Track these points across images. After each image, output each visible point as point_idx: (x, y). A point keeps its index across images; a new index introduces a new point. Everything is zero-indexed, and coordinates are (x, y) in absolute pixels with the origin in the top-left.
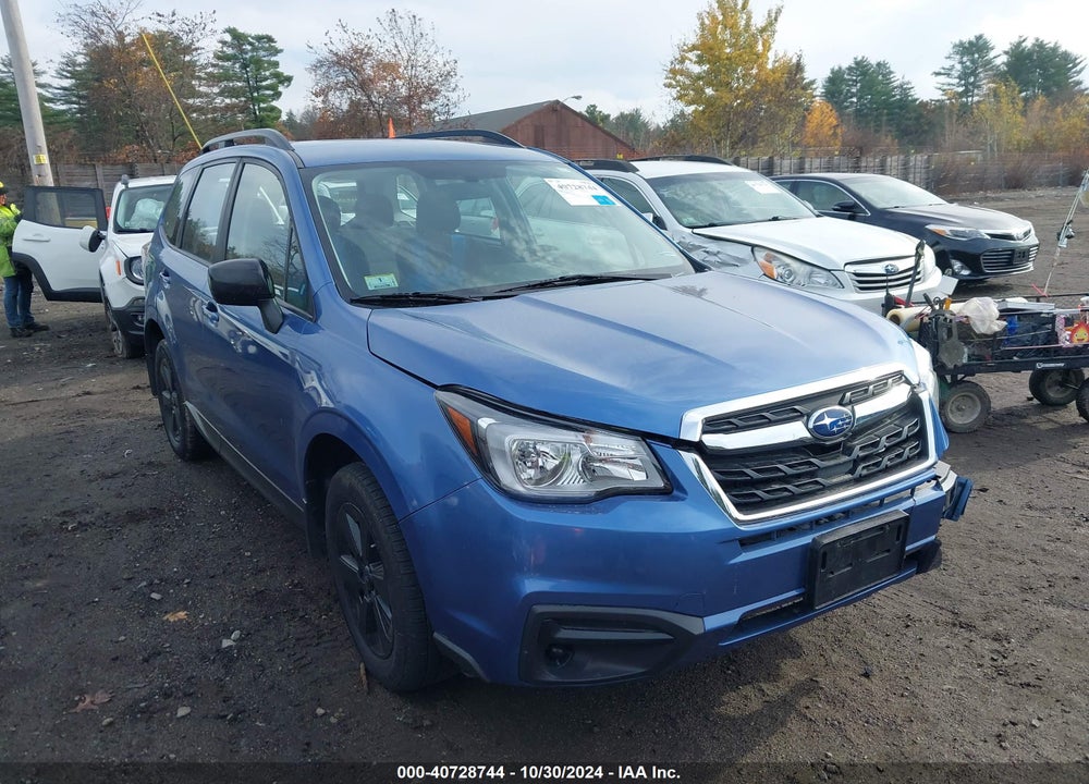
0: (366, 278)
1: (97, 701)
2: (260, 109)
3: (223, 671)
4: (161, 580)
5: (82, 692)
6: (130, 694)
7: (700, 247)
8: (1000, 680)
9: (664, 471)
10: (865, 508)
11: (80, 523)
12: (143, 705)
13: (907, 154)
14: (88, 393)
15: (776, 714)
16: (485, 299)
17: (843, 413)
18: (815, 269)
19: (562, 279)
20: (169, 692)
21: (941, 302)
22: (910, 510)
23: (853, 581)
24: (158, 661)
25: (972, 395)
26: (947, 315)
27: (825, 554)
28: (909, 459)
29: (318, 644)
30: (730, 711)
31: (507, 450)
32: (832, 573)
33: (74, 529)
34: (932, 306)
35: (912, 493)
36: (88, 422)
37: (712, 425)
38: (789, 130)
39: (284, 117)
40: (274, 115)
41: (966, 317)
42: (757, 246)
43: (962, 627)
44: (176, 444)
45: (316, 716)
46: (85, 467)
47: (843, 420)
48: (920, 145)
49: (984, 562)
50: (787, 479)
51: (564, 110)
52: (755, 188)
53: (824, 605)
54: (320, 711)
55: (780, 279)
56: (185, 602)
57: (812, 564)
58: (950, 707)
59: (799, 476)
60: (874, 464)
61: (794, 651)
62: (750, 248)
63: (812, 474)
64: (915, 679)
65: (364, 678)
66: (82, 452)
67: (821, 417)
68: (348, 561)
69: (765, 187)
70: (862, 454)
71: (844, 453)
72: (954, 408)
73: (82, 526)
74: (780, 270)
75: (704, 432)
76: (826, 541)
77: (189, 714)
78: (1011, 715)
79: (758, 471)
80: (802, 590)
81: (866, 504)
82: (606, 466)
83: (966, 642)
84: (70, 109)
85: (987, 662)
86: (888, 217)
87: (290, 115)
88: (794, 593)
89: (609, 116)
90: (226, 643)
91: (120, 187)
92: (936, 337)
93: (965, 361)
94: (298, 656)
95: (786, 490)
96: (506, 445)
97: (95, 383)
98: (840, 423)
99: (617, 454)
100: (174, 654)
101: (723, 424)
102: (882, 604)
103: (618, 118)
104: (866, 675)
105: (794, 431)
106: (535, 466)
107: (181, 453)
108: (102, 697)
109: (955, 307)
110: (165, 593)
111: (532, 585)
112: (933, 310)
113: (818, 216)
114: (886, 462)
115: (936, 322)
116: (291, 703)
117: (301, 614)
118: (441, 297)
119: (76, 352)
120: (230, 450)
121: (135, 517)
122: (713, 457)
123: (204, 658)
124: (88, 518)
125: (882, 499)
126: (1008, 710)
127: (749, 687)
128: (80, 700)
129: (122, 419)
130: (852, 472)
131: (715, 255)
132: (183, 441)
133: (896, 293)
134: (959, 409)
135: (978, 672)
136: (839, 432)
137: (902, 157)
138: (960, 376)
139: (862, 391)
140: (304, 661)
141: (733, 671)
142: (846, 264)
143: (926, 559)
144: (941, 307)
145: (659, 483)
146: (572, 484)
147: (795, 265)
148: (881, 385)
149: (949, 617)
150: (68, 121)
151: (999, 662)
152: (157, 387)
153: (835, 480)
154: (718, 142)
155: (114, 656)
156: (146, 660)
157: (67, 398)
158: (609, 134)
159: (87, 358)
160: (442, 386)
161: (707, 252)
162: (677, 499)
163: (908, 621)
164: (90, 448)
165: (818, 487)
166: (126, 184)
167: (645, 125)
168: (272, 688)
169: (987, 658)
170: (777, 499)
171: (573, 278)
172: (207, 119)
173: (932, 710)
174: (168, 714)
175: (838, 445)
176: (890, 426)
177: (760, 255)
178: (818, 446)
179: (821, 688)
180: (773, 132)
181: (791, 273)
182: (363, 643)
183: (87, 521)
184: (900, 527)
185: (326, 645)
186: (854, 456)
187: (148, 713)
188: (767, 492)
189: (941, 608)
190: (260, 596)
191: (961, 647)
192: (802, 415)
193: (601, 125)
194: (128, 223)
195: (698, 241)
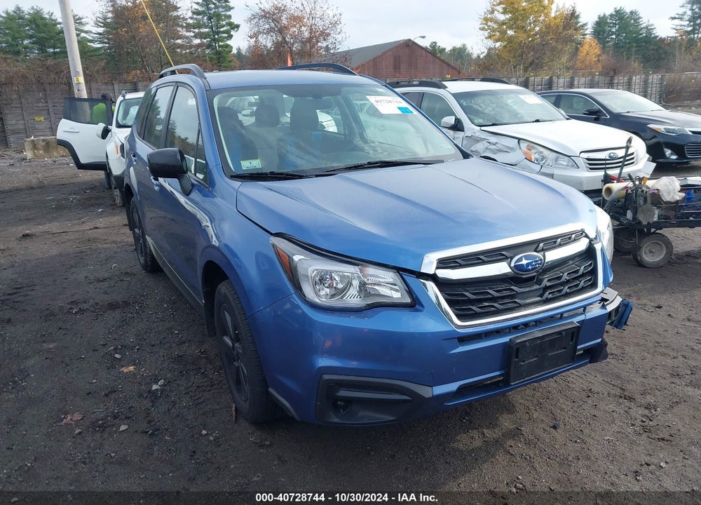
0: (242, 162)
1: (74, 419)
2: (219, 46)
3: (151, 404)
4: (122, 346)
5: (66, 413)
6: (94, 415)
7: (485, 139)
8: (645, 435)
9: (410, 292)
10: (552, 319)
11: (80, 309)
12: (100, 422)
13: (647, 75)
14: (97, 228)
15: (490, 449)
16: (317, 176)
17: (537, 257)
18: (560, 156)
19: (369, 163)
20: (116, 416)
21: (641, 179)
22: (582, 322)
23: (539, 367)
24: (113, 396)
25: (658, 242)
26: (644, 188)
27: (518, 349)
28: (583, 288)
29: (210, 390)
30: (461, 446)
31: (310, 276)
32: (524, 361)
33: (76, 313)
34: (634, 182)
35: (584, 311)
36: (94, 246)
37: (443, 264)
38: (564, 59)
39: (234, 51)
40: (227, 49)
41: (657, 190)
42: (522, 139)
43: (626, 399)
44: (142, 261)
45: (201, 435)
46: (88, 275)
47: (537, 261)
48: (657, 68)
49: (649, 356)
50: (494, 299)
51: (414, 46)
52: (525, 100)
53: (517, 382)
54: (204, 432)
55: (536, 162)
56: (135, 361)
57: (509, 355)
58: (607, 451)
59: (503, 298)
60: (558, 291)
61: (510, 408)
62: (517, 140)
63: (512, 297)
64: (586, 431)
65: (234, 413)
66: (87, 265)
67: (520, 260)
68: (227, 340)
69: (532, 99)
70: (548, 284)
71: (536, 283)
72: (647, 251)
73: (81, 311)
74: (537, 156)
75: (437, 268)
76: (519, 341)
77: (127, 430)
78: (647, 459)
79: (473, 294)
80: (503, 372)
81: (552, 317)
82: (376, 287)
83: (626, 409)
84: (104, 47)
85: (638, 422)
86: (622, 119)
87: (239, 50)
88: (498, 373)
89: (444, 49)
90: (155, 387)
91: (120, 98)
92: (635, 203)
93: (656, 219)
94: (197, 397)
95: (493, 306)
96: (309, 272)
97: (102, 222)
98: (534, 263)
99: (381, 280)
100: (123, 392)
101: (451, 263)
102: (574, 381)
103: (451, 51)
104: (555, 427)
105: (501, 268)
106: (330, 286)
107: (145, 267)
108: (77, 416)
109: (650, 183)
110: (123, 354)
111: (323, 362)
112: (635, 184)
113: (567, 119)
114: (566, 289)
115: (636, 193)
116: (187, 426)
117: (203, 371)
118: (287, 174)
119: (93, 201)
120: (168, 268)
121: (113, 306)
122: (442, 284)
123: (141, 395)
124: (85, 306)
125: (562, 314)
126: (646, 455)
127: (475, 431)
128: (65, 417)
129: (114, 245)
130: (541, 296)
131: (494, 144)
132: (146, 260)
133: (611, 172)
134: (651, 252)
135: (630, 430)
136: (532, 269)
137: (643, 76)
138: (653, 230)
139: (552, 243)
140: (200, 401)
141: (467, 420)
142: (581, 152)
143: (596, 354)
144: (640, 183)
145: (408, 300)
146: (353, 298)
147: (546, 152)
148: (567, 239)
149: (618, 392)
150: (101, 54)
151: (646, 424)
152: (132, 225)
153: (528, 301)
154: (515, 67)
155: (88, 392)
156: (106, 395)
157: (84, 231)
158: (443, 61)
159: (99, 205)
160: (276, 234)
161: (489, 143)
162: (417, 310)
163: (590, 393)
164: (93, 263)
165: (516, 305)
166: (124, 96)
167: (469, 55)
168: (178, 416)
169: (638, 420)
170: (488, 312)
171: (377, 163)
172: (186, 53)
173: (594, 452)
174: (114, 429)
175: (533, 278)
176: (572, 266)
177: (524, 145)
178: (517, 278)
179: (523, 434)
180: (553, 60)
181: (543, 158)
182: (235, 392)
183: (85, 308)
184: (573, 333)
185: (214, 391)
186: (543, 285)
187: (103, 428)
188: (479, 308)
189: (614, 385)
190: (180, 358)
191: (622, 412)
192: (507, 258)
193: (439, 55)
194: (124, 121)
195: (484, 135)
